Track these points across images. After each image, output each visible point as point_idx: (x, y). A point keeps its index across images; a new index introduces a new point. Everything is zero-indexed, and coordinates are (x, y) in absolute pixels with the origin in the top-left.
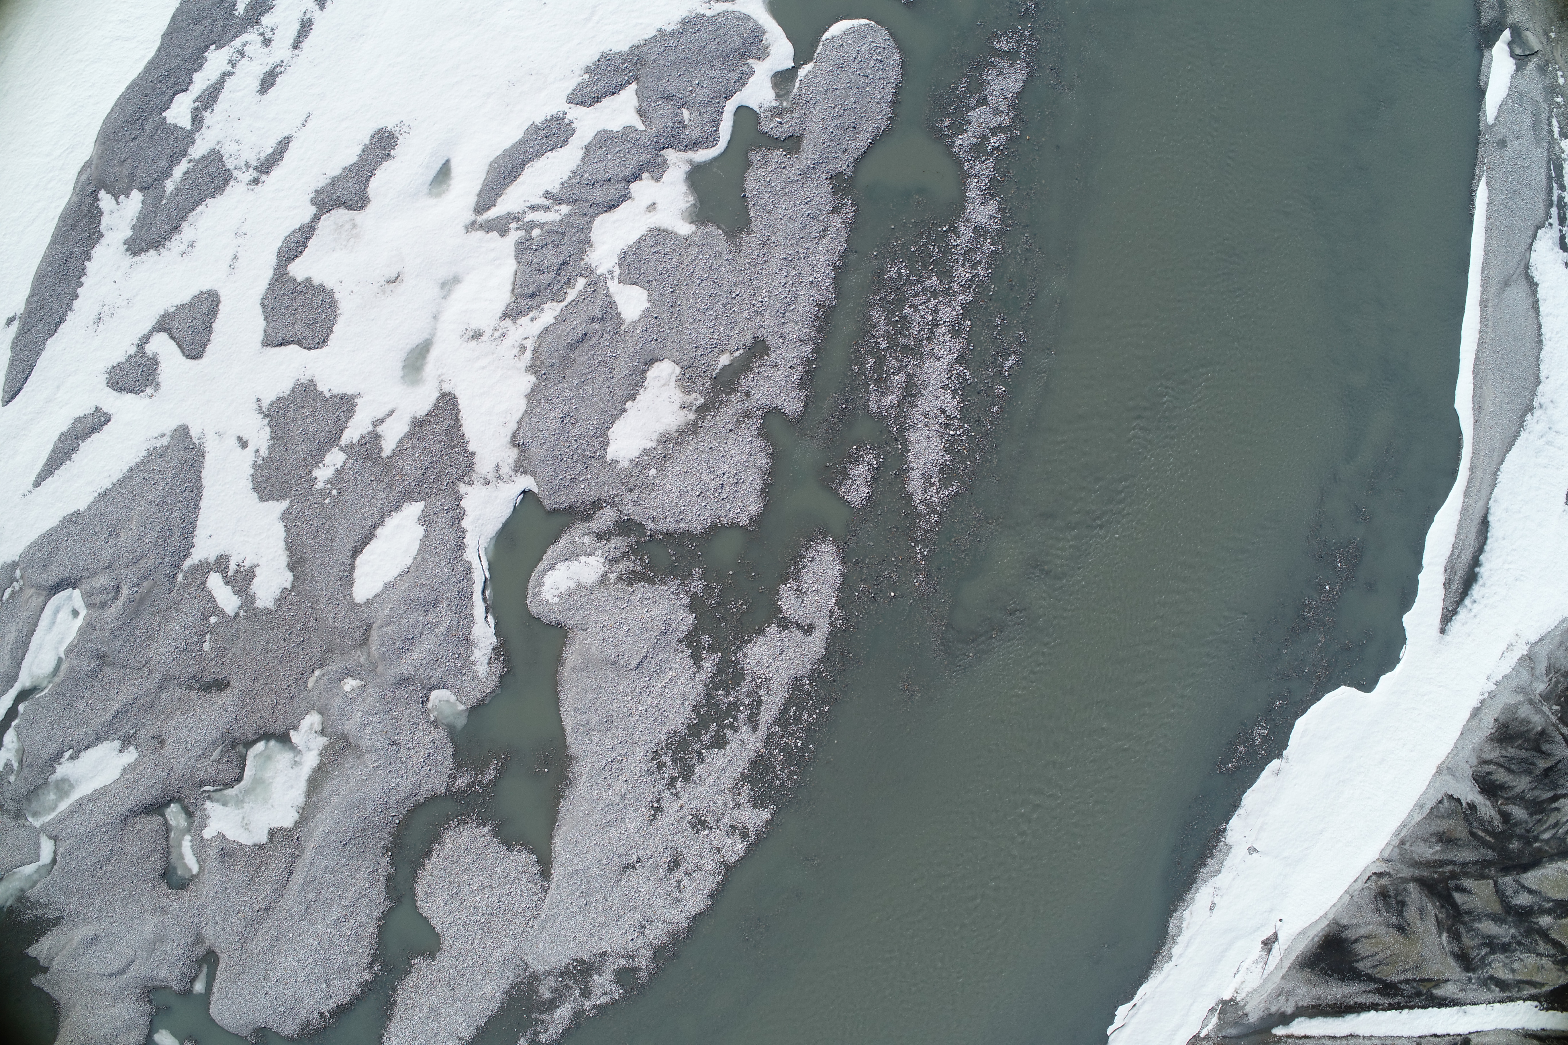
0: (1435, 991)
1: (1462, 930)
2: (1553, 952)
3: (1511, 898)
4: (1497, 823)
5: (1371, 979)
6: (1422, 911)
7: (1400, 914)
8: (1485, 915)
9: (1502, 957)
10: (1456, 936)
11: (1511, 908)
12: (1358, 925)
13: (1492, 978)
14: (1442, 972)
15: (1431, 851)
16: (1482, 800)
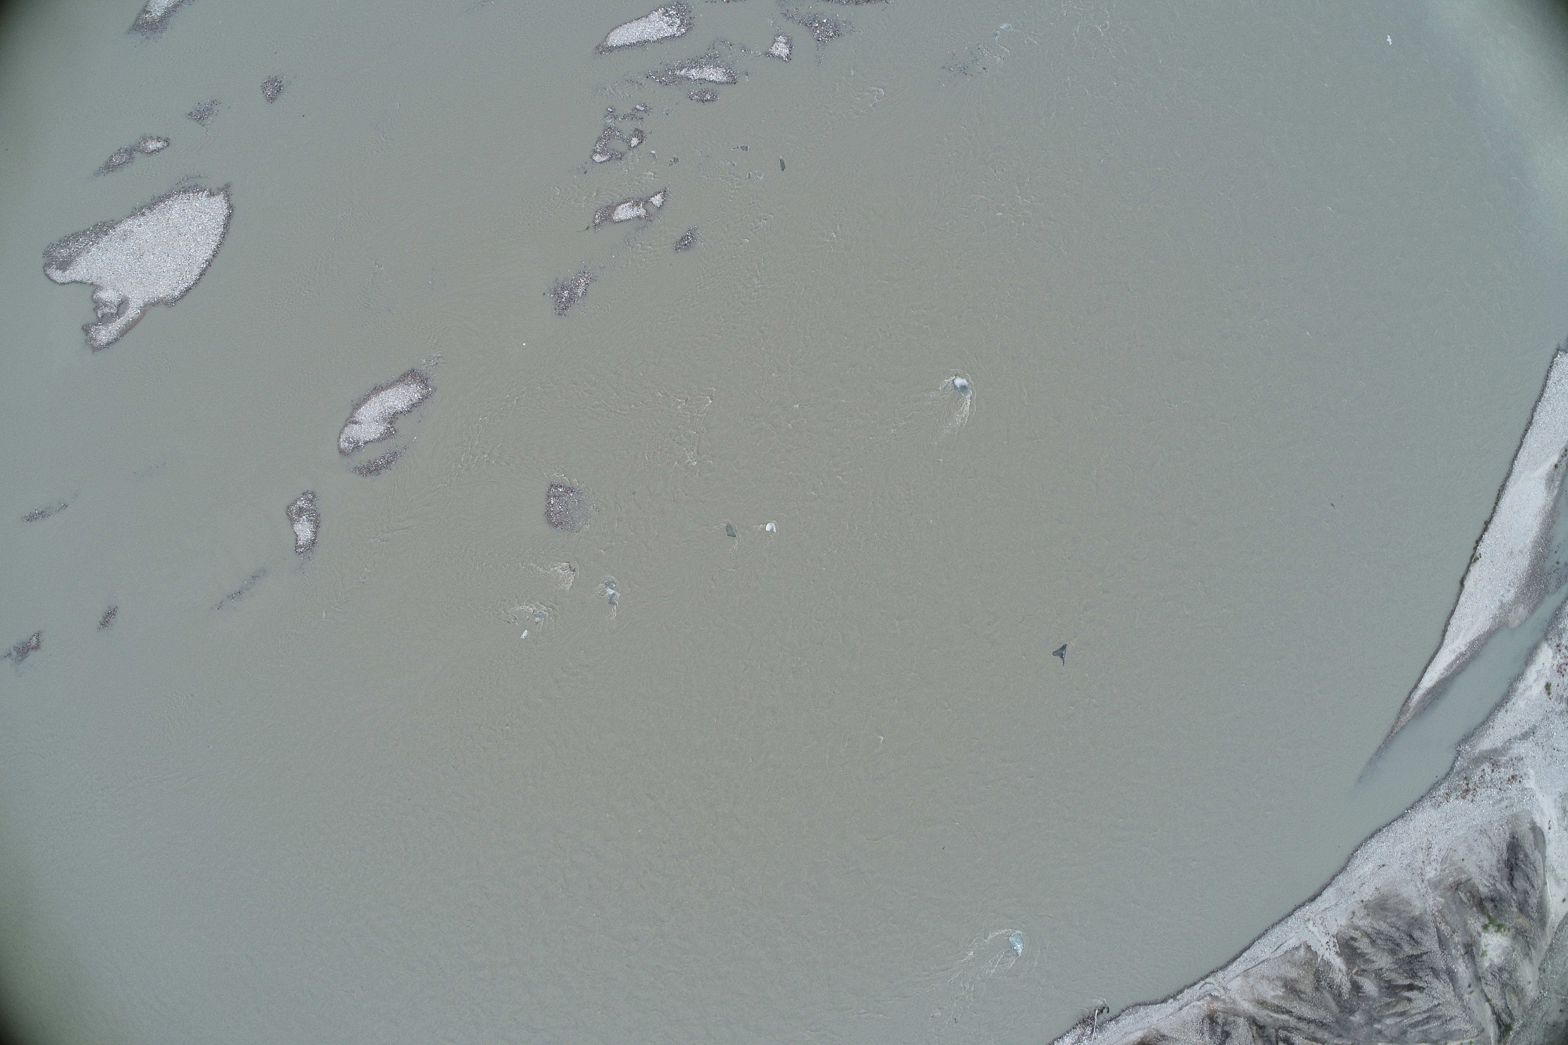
4: (1346, 991)
15: (1273, 994)
16: (1338, 962)
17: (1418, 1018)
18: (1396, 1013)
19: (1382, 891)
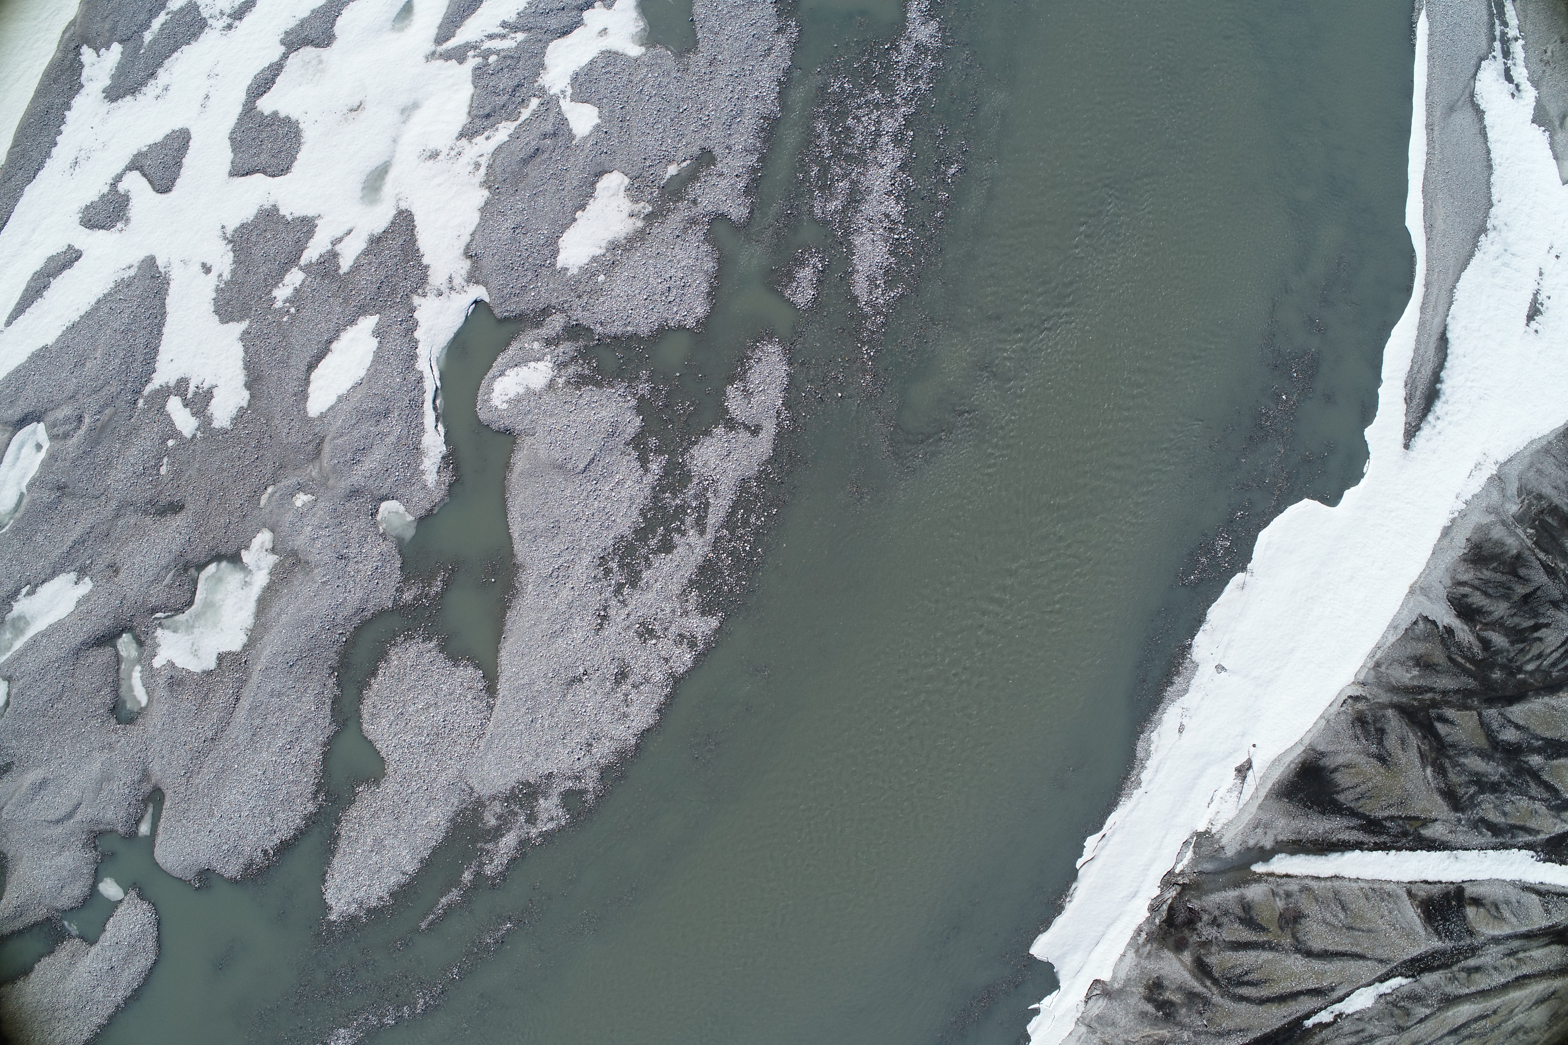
0: (1422, 832)
1: (1447, 764)
2: (1546, 796)
3: (1497, 732)
4: (1477, 649)
5: (1353, 813)
6: (1403, 741)
7: (1380, 742)
8: (1471, 750)
9: (1492, 797)
10: (1440, 771)
11: (1498, 743)
12: (1336, 753)
13: (1482, 820)
14: (1428, 810)
15: (1409, 676)
16: (1459, 624)
17: (1556, 655)
18: (1533, 656)
19: (1473, 540)
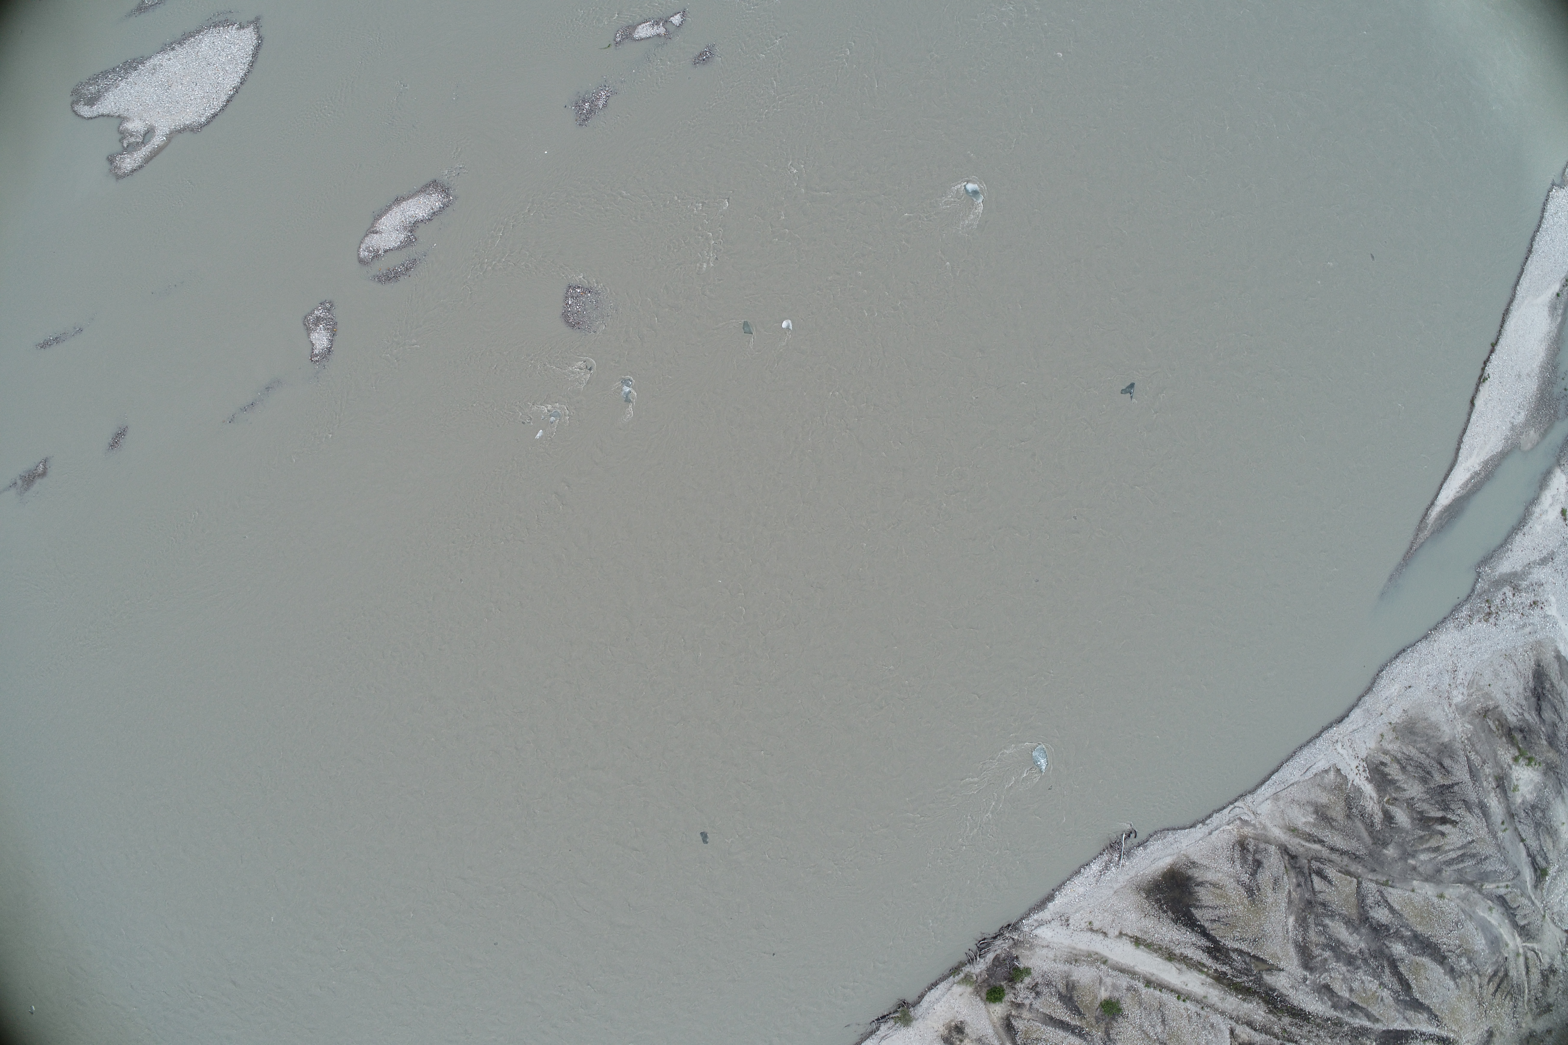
0: (1265, 976)
1: (1311, 920)
2: (1397, 987)
3: (1371, 907)
4: (1378, 819)
5: (1204, 933)
6: (1276, 881)
7: (1254, 874)
8: (1340, 914)
9: (1344, 969)
10: (1302, 922)
11: (1367, 919)
12: (1207, 868)
13: (1327, 988)
14: (1278, 958)
15: (1304, 820)
16: (1369, 789)
17: (1453, 855)
18: (1430, 848)
19: (1410, 713)
